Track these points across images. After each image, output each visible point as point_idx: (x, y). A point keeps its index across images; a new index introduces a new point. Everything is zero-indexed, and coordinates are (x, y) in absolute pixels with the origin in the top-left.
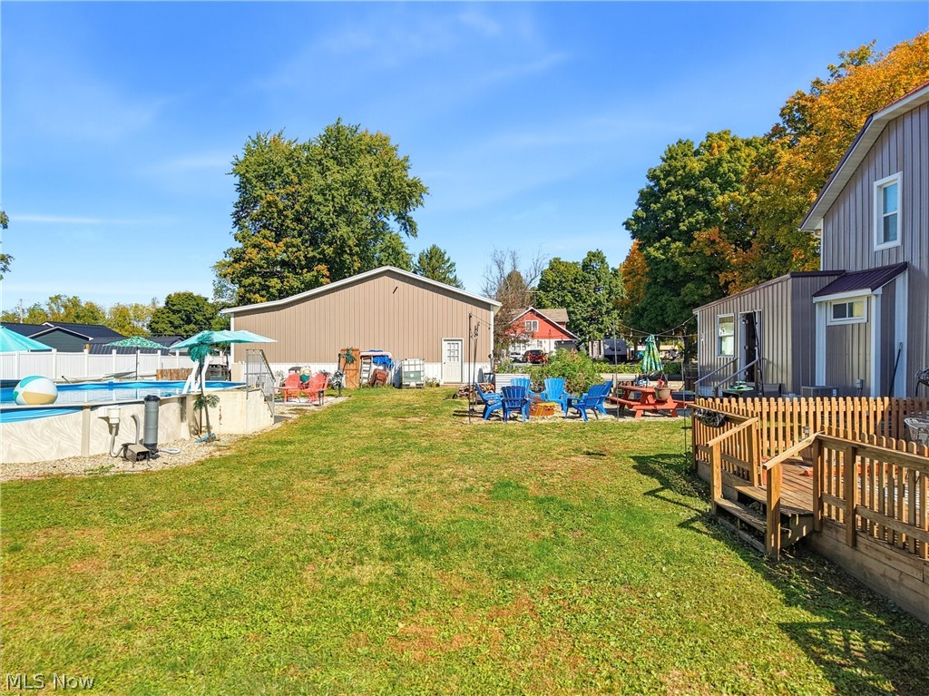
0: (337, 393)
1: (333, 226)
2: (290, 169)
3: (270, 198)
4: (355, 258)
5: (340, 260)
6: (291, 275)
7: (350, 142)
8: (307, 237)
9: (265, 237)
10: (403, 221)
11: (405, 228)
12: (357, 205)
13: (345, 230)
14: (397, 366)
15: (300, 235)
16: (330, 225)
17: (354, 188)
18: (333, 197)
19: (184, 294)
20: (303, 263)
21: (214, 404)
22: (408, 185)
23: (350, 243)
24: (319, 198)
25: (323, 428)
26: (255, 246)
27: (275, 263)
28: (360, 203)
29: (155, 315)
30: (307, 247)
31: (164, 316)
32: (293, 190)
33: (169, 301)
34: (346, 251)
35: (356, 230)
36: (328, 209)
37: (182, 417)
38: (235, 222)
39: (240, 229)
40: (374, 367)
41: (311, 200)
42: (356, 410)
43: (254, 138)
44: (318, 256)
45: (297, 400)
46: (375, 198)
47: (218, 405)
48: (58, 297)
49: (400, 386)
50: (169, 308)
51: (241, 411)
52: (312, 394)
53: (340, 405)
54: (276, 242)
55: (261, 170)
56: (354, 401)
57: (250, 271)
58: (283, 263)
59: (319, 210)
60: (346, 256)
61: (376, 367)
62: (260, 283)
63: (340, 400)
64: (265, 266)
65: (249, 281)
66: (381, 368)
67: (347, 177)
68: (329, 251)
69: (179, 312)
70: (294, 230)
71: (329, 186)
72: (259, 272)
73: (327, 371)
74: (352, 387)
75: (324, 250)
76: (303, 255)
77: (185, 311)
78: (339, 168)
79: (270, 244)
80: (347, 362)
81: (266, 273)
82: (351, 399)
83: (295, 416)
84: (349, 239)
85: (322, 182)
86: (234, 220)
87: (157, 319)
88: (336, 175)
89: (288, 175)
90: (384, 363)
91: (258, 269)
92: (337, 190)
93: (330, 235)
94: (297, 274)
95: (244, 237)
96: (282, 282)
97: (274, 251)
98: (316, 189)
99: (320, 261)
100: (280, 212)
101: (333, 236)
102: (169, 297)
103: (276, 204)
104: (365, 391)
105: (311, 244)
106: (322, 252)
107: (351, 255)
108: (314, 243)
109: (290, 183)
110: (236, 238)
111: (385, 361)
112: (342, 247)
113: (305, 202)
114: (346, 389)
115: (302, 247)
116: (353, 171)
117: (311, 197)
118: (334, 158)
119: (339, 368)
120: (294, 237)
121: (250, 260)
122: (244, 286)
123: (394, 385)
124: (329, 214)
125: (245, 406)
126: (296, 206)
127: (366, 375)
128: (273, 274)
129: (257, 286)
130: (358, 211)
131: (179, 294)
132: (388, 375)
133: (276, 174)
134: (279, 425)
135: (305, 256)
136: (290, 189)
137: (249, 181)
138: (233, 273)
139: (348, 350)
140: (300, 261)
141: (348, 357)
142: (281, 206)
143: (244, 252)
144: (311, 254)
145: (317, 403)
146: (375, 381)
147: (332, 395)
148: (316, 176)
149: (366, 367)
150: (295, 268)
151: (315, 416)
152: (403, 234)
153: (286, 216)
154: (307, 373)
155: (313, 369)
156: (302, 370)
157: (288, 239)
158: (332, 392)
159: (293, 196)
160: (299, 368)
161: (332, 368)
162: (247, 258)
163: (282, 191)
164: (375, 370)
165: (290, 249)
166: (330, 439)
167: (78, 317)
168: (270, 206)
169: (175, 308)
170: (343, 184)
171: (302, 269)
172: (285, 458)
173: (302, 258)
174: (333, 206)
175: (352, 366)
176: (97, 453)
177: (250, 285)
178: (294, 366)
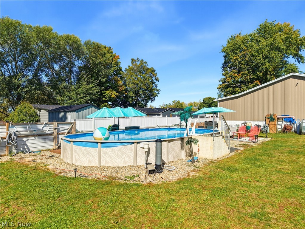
0: (264, 135)
1: (262, 64)
2: (243, 45)
3: (235, 58)
4: (272, 76)
5: (266, 78)
6: (244, 86)
7: (271, 28)
8: (251, 70)
9: (234, 73)
10: (297, 57)
11: (298, 60)
12: (274, 54)
13: (268, 65)
14: (298, 122)
15: (248, 70)
16: (261, 64)
17: (272, 47)
18: (262, 52)
19: (209, 98)
20: (249, 81)
21: (196, 143)
22: (300, 40)
23: (270, 70)
24: (257, 54)
25: (257, 160)
26: (230, 77)
27: (238, 82)
28: (275, 52)
29: (200, 105)
30: (251, 74)
31: (202, 105)
32: (245, 53)
33: (204, 100)
34: (268, 74)
35: (273, 64)
36: (260, 57)
37: (182, 148)
38: (223, 70)
39: (225, 71)
40: (284, 123)
41: (253, 55)
42: (277, 147)
43: (230, 37)
44: (255, 77)
45: (244, 138)
46: (283, 49)
47: (198, 144)
48: (175, 101)
49: (300, 133)
50: (204, 102)
51: (211, 147)
52: (252, 136)
53: (267, 144)
54: (238, 74)
55: (232, 48)
56: (275, 141)
57: (228, 86)
58: (241, 82)
59: (256, 59)
60: (268, 76)
61: (286, 123)
62: (232, 91)
63: (267, 140)
64: (234, 83)
65: (228, 90)
66: (288, 124)
67: (269, 42)
68: (260, 74)
69: (207, 103)
70: (245, 68)
71: (260, 48)
72: (232, 86)
73: (260, 124)
74: (272, 132)
75: (258, 74)
76: (249, 78)
77: (209, 103)
78: (265, 40)
79: (236, 75)
80: (270, 121)
81: (235, 86)
82: (273, 139)
83: (242, 149)
84: (269, 68)
85: (257, 47)
86: (223, 69)
87: (200, 106)
88: (263, 43)
89: (242, 48)
90: (290, 121)
91: (231, 85)
92: (264, 49)
93: (261, 68)
94: (247, 85)
95: (226, 74)
96: (240, 89)
97: (237, 77)
98: (255, 50)
99: (256, 79)
100: (239, 63)
101: (262, 69)
102: (204, 99)
103: (238, 60)
104: (280, 135)
105: (252, 73)
106: (257, 76)
107: (271, 75)
108: (253, 72)
109: (243, 50)
110: (223, 75)
111: (291, 120)
112: (266, 72)
113: (250, 57)
114: (269, 133)
115: (249, 75)
116: (271, 40)
117: (252, 54)
118: (263, 37)
119: (265, 124)
120: (245, 71)
121: (228, 82)
122: (226, 92)
123: (296, 132)
124: (260, 59)
125: (212, 144)
126: (246, 59)
127: (280, 127)
128: (237, 87)
129: (231, 92)
130: (274, 56)
131: (207, 98)
132: (292, 128)
133: (238, 48)
134: (232, 154)
135: (250, 78)
136: (243, 53)
137: (227, 53)
138: (222, 87)
139: (271, 115)
140: (248, 80)
141: (271, 119)
142: (240, 60)
143: (226, 79)
144: (252, 77)
145: (254, 141)
146: (285, 130)
147: (262, 137)
148: (255, 45)
149: (280, 123)
150: (246, 83)
151: (253, 149)
152: (297, 63)
153: (242, 64)
154: (250, 125)
155: (253, 124)
156: (248, 124)
157: (243, 72)
158: (262, 135)
159: (244, 55)
160: (246, 123)
161: (262, 123)
162: (227, 81)
163: (240, 54)
164: (285, 125)
165: (243, 76)
166: (262, 170)
167: (177, 106)
168: (235, 61)
169: (206, 102)
170: (267, 46)
171: (248, 84)
172: (231, 186)
173: (249, 79)
174: (262, 56)
175: (272, 123)
176: (140, 165)
177: (228, 91)
178: (244, 122)
